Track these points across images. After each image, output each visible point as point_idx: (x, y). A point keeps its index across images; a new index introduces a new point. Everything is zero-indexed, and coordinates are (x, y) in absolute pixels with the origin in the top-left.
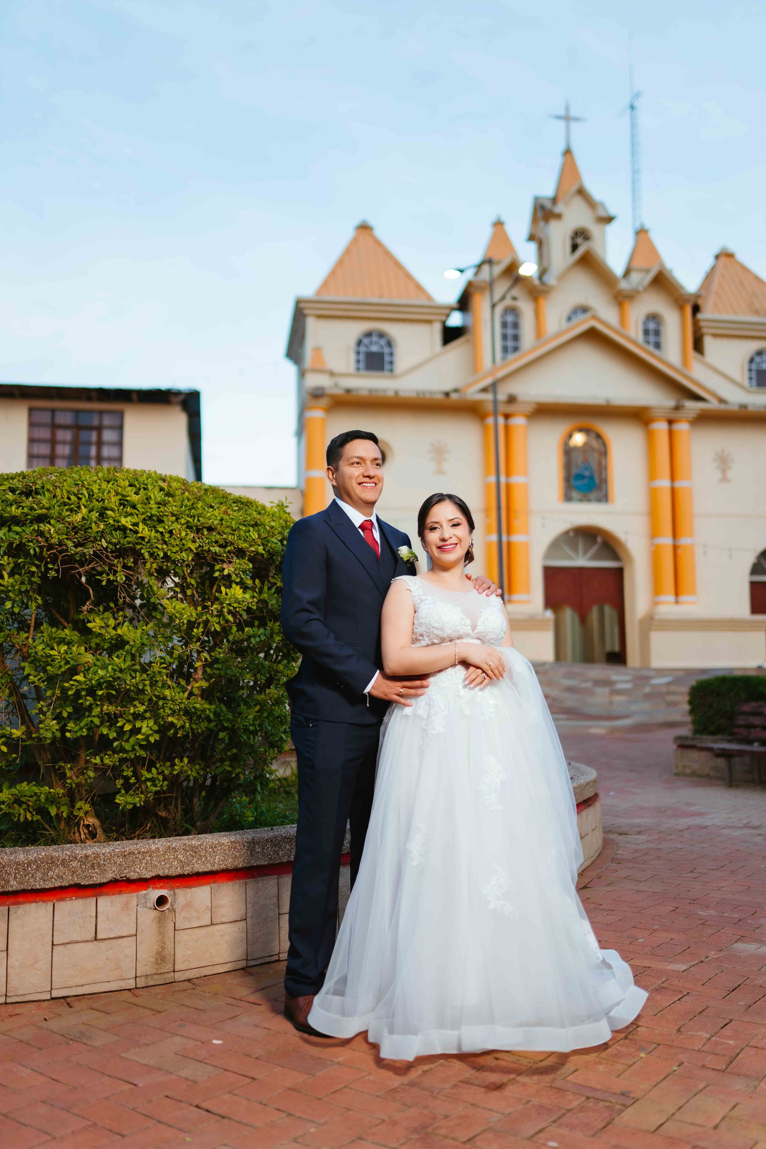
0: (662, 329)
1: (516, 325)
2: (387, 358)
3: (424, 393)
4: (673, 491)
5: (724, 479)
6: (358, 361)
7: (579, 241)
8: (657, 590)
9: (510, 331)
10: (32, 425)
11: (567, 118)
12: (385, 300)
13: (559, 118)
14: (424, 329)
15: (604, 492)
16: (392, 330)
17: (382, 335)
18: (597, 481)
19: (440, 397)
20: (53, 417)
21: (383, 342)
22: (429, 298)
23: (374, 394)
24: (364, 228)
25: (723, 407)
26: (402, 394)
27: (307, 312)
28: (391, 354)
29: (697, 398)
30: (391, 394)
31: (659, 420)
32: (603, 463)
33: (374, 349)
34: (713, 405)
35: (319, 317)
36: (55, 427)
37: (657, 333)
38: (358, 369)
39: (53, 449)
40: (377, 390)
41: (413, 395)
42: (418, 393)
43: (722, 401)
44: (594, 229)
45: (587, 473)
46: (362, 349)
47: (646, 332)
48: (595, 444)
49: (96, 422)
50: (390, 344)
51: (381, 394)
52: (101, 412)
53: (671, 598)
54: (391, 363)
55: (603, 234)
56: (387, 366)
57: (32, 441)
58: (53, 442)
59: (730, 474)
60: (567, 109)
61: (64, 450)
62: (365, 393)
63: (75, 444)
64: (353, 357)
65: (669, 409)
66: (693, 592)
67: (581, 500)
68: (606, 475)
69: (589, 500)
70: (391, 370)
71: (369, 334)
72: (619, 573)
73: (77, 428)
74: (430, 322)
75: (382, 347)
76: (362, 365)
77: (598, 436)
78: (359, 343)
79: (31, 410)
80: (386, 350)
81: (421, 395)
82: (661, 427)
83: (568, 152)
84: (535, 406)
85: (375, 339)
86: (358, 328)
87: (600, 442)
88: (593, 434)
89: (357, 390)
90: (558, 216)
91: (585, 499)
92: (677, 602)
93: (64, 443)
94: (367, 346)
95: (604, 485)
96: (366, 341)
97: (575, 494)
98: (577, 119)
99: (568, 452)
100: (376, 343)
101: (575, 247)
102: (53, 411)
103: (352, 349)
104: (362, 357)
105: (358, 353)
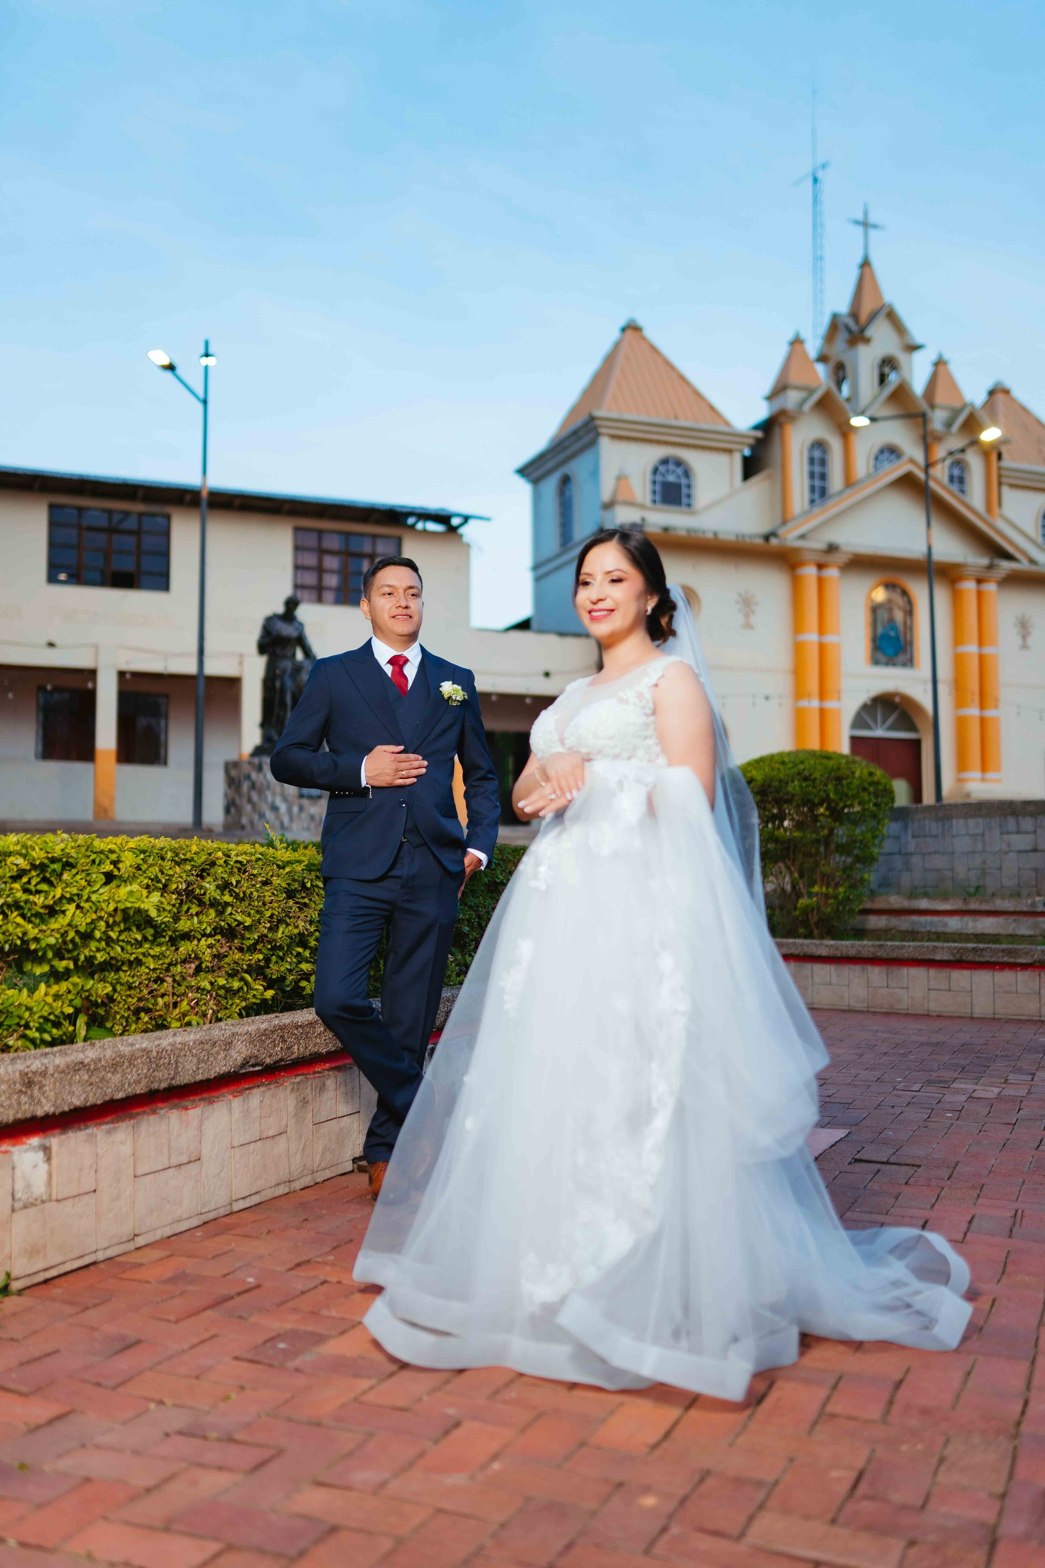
0: (966, 475)
1: (823, 462)
2: (684, 491)
3: (743, 536)
4: (981, 658)
5: (1025, 646)
6: (654, 492)
7: (886, 370)
8: (962, 765)
9: (817, 469)
10: (297, 548)
11: (865, 224)
12: (682, 423)
13: (857, 223)
14: (723, 458)
15: (909, 655)
16: (691, 457)
17: (679, 463)
18: (902, 643)
19: (759, 541)
20: (320, 539)
21: (680, 471)
22: (727, 423)
23: (693, 535)
24: (632, 328)
25: (1033, 568)
26: (722, 536)
27: (602, 430)
28: (689, 486)
29: (1009, 557)
30: (710, 535)
31: (969, 579)
32: (908, 622)
33: (671, 478)
34: (1023, 566)
35: (614, 437)
36: (322, 552)
37: (961, 480)
38: (654, 501)
39: (320, 579)
40: (695, 531)
41: (732, 538)
42: (737, 536)
43: (1032, 561)
44: (901, 357)
45: (892, 634)
46: (659, 478)
47: (951, 479)
48: (899, 600)
49: (367, 548)
50: (687, 474)
51: (701, 535)
52: (375, 537)
53: (977, 774)
54: (689, 496)
55: (910, 363)
56: (684, 500)
57: (297, 567)
58: (320, 570)
59: (1030, 641)
60: (866, 213)
61: (332, 581)
62: (683, 533)
63: (343, 573)
64: (649, 487)
65: (982, 567)
66: (998, 769)
67: (887, 664)
68: (912, 635)
69: (894, 665)
70: (689, 505)
71: (665, 461)
72: (915, 745)
73: (349, 554)
74: (730, 451)
75: (679, 477)
76: (658, 498)
77: (905, 593)
78: (655, 471)
79: (297, 530)
80: (683, 481)
81: (740, 538)
82: (969, 586)
83: (866, 264)
84: (850, 556)
85: (671, 467)
86: (656, 453)
87: (905, 599)
88: (899, 591)
89: (675, 529)
90: (867, 341)
91: (891, 662)
92: (983, 780)
93: (331, 571)
94: (663, 475)
95: (909, 648)
96: (662, 469)
97: (880, 656)
98: (875, 226)
99: (875, 609)
100: (673, 472)
101: (882, 379)
102: (320, 532)
103: (649, 477)
104: (658, 488)
105: (654, 482)
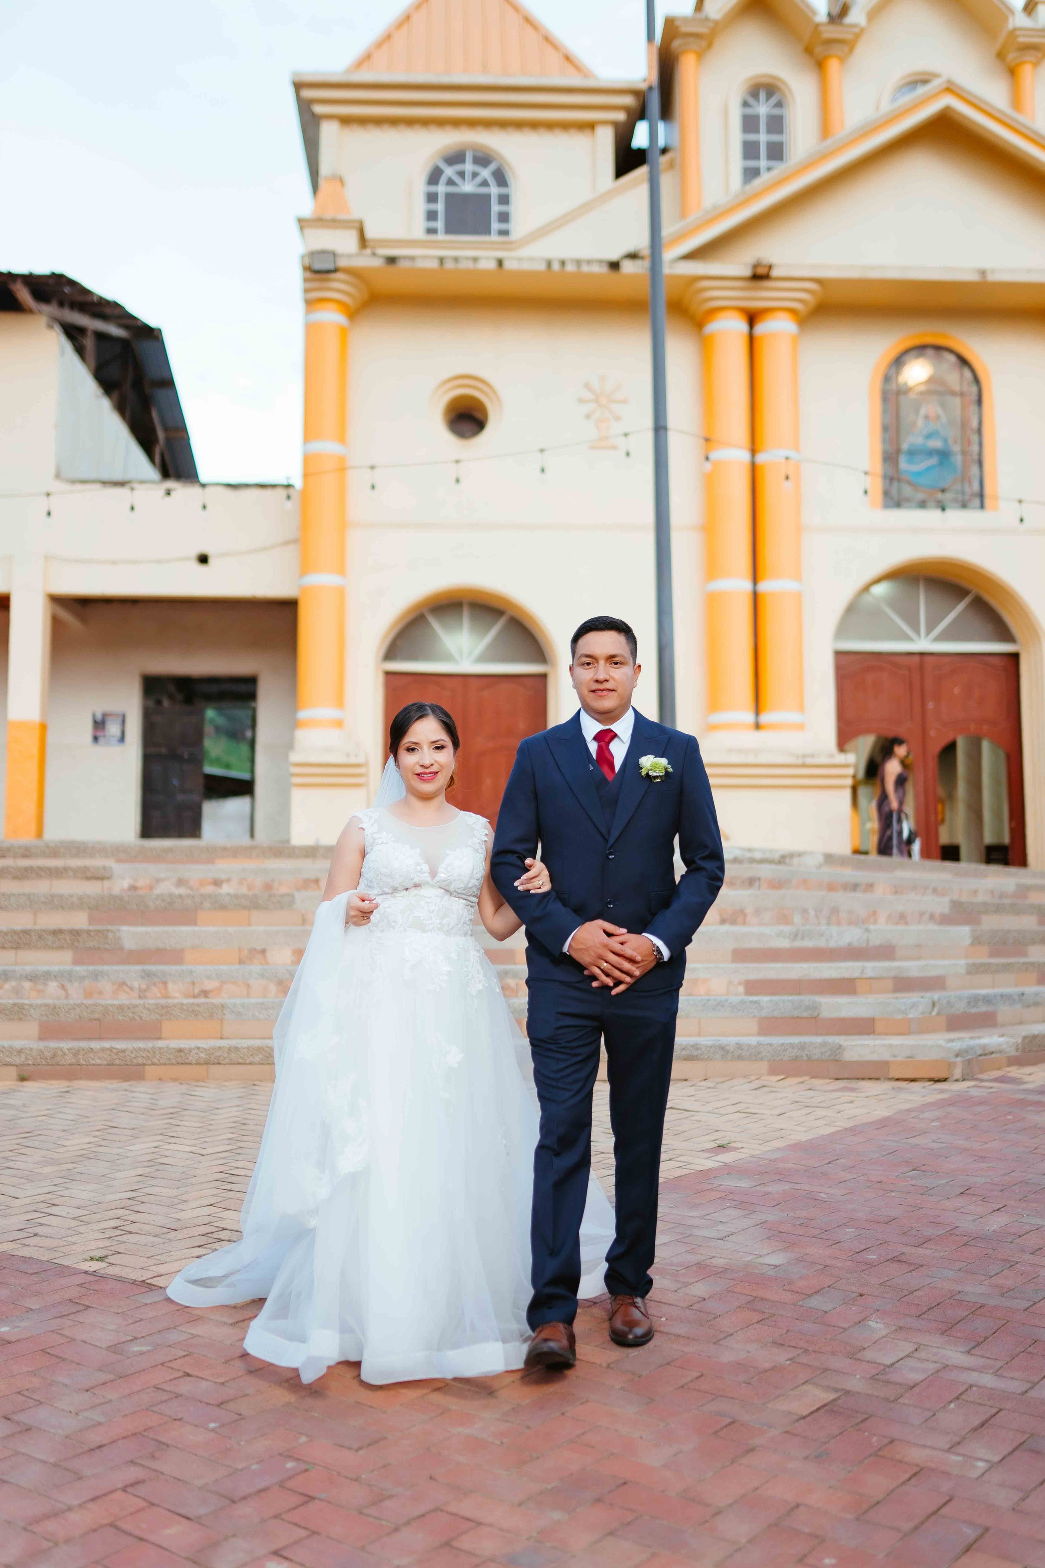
2: (495, 208)
3: (563, 262)
6: (431, 216)
9: (762, 137)
14: (576, 141)
15: (973, 485)
16: (504, 145)
17: (483, 159)
21: (486, 173)
26: (512, 266)
27: (322, 110)
28: (504, 200)
30: (487, 266)
32: (973, 420)
33: (468, 187)
35: (348, 121)
38: (431, 231)
46: (441, 189)
48: (952, 377)
50: (501, 178)
51: (464, 266)
54: (504, 217)
56: (495, 226)
64: (420, 207)
67: (921, 505)
68: (980, 445)
69: (939, 505)
70: (504, 233)
71: (455, 158)
72: (1010, 664)
74: (590, 126)
75: (485, 183)
76: (440, 224)
77: (963, 363)
78: (434, 177)
80: (493, 191)
85: (469, 167)
86: (434, 144)
87: (966, 374)
88: (950, 358)
91: (931, 501)
94: (451, 182)
95: (973, 471)
96: (449, 172)
99: (893, 397)
100: (472, 175)
103: (420, 188)
104: (440, 207)
105: (432, 198)
